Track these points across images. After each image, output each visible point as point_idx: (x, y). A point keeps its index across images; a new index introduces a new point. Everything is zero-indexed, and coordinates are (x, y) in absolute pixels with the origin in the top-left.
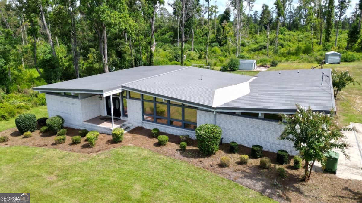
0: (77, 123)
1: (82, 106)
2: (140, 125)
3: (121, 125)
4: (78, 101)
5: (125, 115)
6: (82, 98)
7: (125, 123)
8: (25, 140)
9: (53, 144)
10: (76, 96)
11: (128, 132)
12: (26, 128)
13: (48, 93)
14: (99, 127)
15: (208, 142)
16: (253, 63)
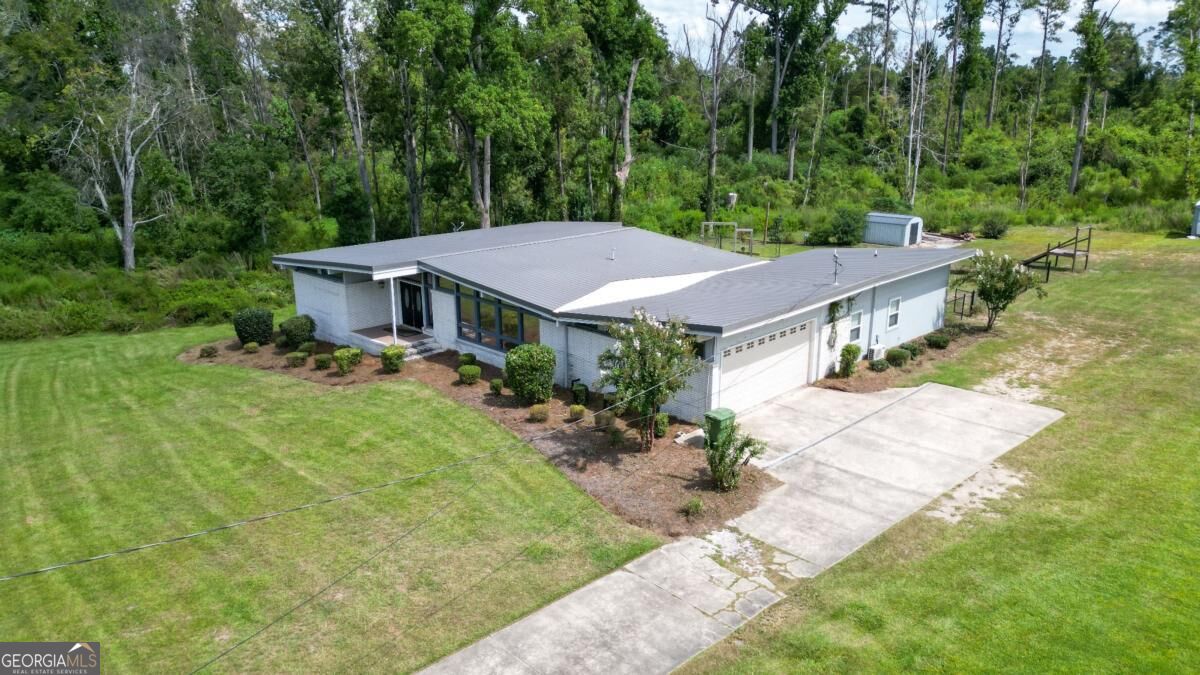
0: (340, 334)
1: (348, 297)
2: (453, 347)
3: (416, 343)
4: (340, 288)
5: (431, 324)
6: (348, 283)
7: (425, 341)
8: (246, 356)
9: (285, 367)
10: (337, 277)
11: (424, 358)
12: (252, 335)
13: (298, 269)
14: (373, 343)
15: (519, 375)
16: (904, 226)
